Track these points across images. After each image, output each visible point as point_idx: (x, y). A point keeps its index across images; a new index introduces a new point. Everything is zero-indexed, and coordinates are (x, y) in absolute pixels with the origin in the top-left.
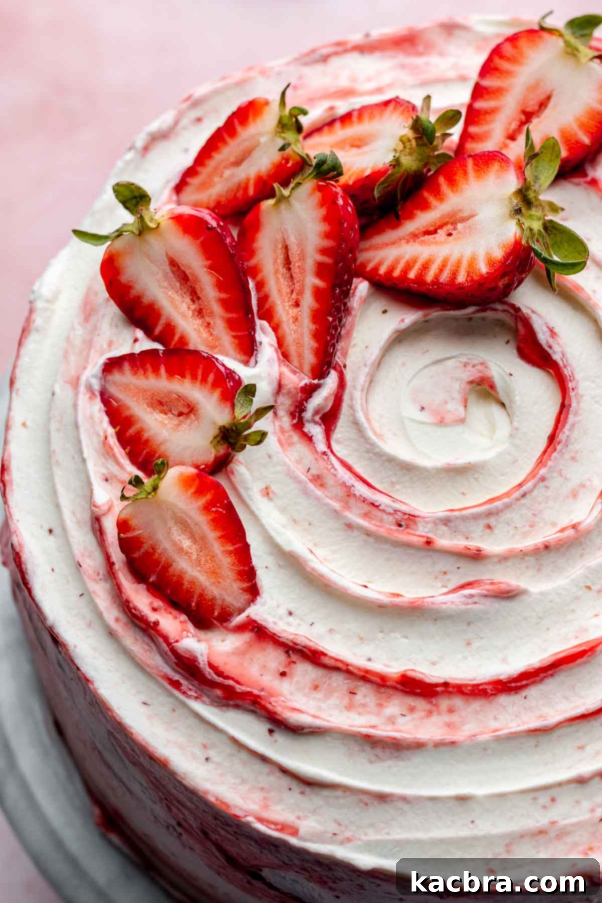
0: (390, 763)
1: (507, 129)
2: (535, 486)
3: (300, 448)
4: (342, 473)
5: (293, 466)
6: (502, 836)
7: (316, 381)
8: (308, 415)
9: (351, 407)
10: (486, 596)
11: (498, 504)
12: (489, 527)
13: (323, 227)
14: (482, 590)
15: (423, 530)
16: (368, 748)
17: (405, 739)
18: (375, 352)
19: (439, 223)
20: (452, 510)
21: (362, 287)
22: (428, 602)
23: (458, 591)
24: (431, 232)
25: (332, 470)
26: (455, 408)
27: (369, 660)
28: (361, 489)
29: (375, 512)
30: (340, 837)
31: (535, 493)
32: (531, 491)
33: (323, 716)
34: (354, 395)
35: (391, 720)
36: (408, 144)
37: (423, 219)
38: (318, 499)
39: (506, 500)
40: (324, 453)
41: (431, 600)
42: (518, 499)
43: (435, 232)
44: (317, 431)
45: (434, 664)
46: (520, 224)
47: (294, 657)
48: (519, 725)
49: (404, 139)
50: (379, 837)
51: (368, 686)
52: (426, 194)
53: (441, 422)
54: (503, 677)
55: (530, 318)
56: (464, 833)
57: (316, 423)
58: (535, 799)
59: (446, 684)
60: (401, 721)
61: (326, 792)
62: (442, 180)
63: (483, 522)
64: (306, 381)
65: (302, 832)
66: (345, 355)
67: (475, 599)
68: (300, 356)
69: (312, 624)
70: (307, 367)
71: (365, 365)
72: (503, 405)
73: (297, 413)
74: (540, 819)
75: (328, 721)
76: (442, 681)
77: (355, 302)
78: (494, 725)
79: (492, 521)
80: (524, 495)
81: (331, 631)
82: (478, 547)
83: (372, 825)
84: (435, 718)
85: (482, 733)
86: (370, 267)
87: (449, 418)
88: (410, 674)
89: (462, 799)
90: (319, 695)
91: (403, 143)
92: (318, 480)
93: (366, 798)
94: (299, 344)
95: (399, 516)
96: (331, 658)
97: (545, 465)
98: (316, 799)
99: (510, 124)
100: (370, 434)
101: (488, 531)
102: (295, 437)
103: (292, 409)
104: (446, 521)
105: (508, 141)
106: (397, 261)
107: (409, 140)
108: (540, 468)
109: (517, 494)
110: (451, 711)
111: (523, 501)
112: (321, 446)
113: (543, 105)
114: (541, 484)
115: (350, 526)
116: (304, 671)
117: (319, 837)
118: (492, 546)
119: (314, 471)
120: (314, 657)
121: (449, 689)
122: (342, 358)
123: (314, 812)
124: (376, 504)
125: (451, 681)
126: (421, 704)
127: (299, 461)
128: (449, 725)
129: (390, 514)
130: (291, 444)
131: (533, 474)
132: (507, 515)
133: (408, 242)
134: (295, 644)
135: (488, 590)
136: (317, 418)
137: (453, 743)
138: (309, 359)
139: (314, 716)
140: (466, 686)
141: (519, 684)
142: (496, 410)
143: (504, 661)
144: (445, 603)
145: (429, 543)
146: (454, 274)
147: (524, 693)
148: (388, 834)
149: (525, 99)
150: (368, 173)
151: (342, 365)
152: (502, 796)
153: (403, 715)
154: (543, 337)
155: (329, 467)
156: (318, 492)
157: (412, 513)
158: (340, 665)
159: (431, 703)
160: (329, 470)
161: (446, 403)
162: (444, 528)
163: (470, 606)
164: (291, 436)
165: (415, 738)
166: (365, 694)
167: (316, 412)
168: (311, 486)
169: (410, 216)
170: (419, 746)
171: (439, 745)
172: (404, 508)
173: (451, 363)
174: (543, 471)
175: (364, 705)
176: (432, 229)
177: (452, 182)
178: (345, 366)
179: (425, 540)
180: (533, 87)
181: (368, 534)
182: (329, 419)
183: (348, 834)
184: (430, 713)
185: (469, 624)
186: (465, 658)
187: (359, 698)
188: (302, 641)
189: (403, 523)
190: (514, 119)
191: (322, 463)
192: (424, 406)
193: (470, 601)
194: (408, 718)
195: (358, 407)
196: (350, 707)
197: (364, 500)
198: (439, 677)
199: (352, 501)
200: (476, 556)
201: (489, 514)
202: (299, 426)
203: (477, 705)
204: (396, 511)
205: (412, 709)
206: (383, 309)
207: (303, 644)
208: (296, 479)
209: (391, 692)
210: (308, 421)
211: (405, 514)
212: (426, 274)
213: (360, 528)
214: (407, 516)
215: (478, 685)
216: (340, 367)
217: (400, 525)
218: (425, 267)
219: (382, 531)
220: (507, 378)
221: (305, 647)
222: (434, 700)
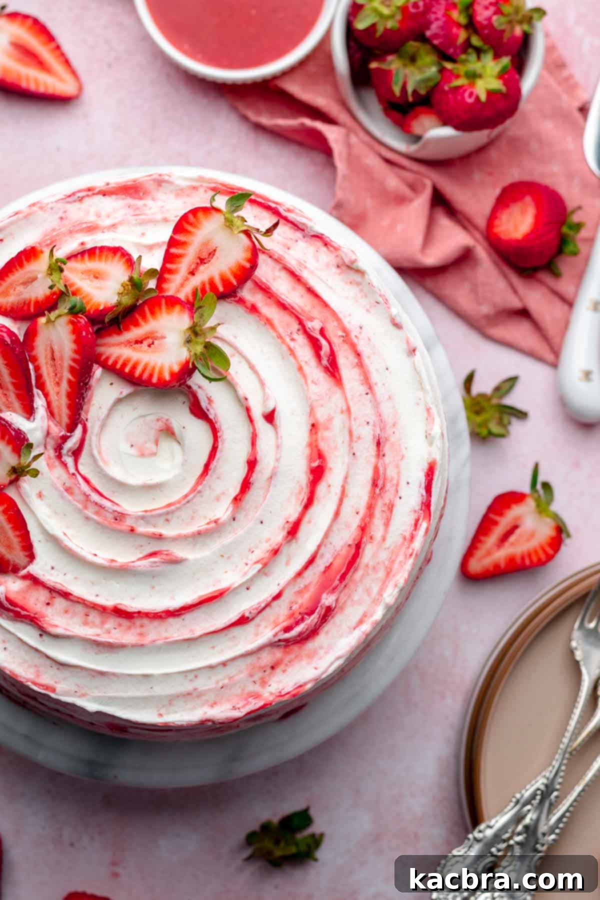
0: (107, 655)
1: (189, 269)
2: (195, 496)
3: (59, 471)
4: (84, 487)
5: (55, 481)
6: (167, 696)
7: (69, 434)
8: (64, 451)
9: (90, 445)
10: (163, 562)
11: (173, 508)
12: (167, 520)
13: (73, 346)
14: (162, 559)
15: (129, 522)
16: (95, 647)
17: (116, 643)
18: (105, 411)
19: (144, 337)
20: (146, 511)
21: (98, 371)
22: (130, 566)
23: (149, 558)
24: (139, 342)
25: (78, 485)
26: (151, 446)
27: (97, 596)
28: (95, 497)
29: (102, 511)
30: (78, 694)
31: (195, 500)
32: (192, 499)
33: (69, 628)
34: (91, 437)
35: (109, 632)
36: (126, 287)
37: (135, 333)
38: (70, 502)
39: (178, 505)
40: (73, 474)
41: (132, 564)
42: (184, 504)
43: (141, 342)
44: (70, 461)
45: (133, 599)
46: (190, 351)
47: (54, 594)
48: (179, 636)
49: (124, 285)
50: (100, 694)
51: (96, 611)
52: (137, 316)
53: (142, 455)
54: (171, 609)
55: (196, 392)
56: (146, 694)
57: (69, 456)
58: (186, 676)
59: (139, 613)
60: (114, 631)
61: (71, 669)
62: (147, 309)
63: (164, 518)
64: (63, 433)
65: (58, 690)
66: (87, 413)
67: (158, 564)
68: (60, 416)
69: (65, 574)
70: (64, 424)
71: (99, 419)
72: (179, 443)
73: (58, 449)
74: (189, 687)
75: (73, 632)
76: (136, 610)
77: (93, 382)
78: (165, 635)
79: (169, 517)
80: (188, 502)
81: (76, 578)
82: (160, 533)
83: (96, 687)
84: (133, 631)
85: (158, 640)
86: (103, 358)
87: (146, 452)
88: (120, 607)
89: (146, 676)
90: (69, 616)
91: (124, 287)
92: (68, 490)
93: (93, 673)
94: (59, 407)
95: (116, 514)
96: (75, 597)
97: (201, 484)
98: (66, 673)
99: (190, 266)
100: (101, 463)
101: (167, 523)
102: (57, 463)
103: (55, 446)
104: (143, 518)
105: (190, 276)
106: (118, 358)
107: (127, 285)
108: (198, 486)
109: (184, 502)
110: (142, 626)
111: (188, 505)
112: (72, 470)
113: (212, 254)
114: (199, 495)
115: (87, 518)
116: (60, 603)
117: (67, 693)
118: (167, 531)
119: (68, 485)
120: (66, 595)
121: (140, 614)
122: (85, 416)
123: (65, 679)
124: (103, 506)
125: (143, 611)
126: (125, 622)
127: (58, 478)
128: (141, 634)
129: (111, 513)
130: (55, 467)
131: (193, 490)
132: (177, 514)
133: (126, 346)
134: (55, 588)
135: (164, 559)
136: (70, 454)
137: (142, 645)
138: (65, 420)
139: (66, 629)
140: (150, 613)
141: (180, 613)
142: (175, 446)
143: (173, 598)
144: (140, 566)
145: (132, 530)
146: (151, 375)
147: (183, 617)
148: (105, 693)
149: (200, 251)
150: (101, 308)
151: (85, 419)
152: (168, 675)
153: (115, 628)
154: (204, 404)
155: (77, 483)
156: (69, 497)
157: (123, 512)
158: (80, 600)
159: (130, 622)
160: (76, 485)
161: (146, 442)
162: (142, 521)
163: (154, 568)
164: (54, 462)
165: (121, 643)
166: (94, 616)
167: (69, 451)
168: (65, 494)
169: (127, 329)
170: (123, 646)
171: (134, 646)
172: (119, 509)
173: (149, 418)
174: (200, 488)
175: (93, 623)
176: (140, 340)
177: (153, 313)
178: (87, 420)
179: (130, 528)
180: (206, 244)
181: (98, 523)
182: (76, 453)
183: (83, 692)
184: (129, 628)
185: (153, 577)
186: (151, 596)
187: (90, 618)
188: (58, 587)
189: (118, 518)
190: (193, 263)
191: (73, 480)
192: (134, 444)
193: (154, 565)
194: (116, 631)
195: (94, 446)
196: (86, 623)
197: (96, 504)
198: (135, 608)
199: (89, 505)
200: (160, 537)
201: (167, 513)
202: (59, 457)
203: (156, 623)
204: (115, 511)
205: (120, 625)
206: (111, 382)
207: (60, 589)
208: (57, 489)
209: (109, 615)
210: (65, 455)
211: (119, 513)
212: (134, 372)
213: (94, 520)
214: (120, 514)
215: (157, 613)
216: (84, 420)
217: (116, 519)
218: (134, 367)
219: (106, 523)
220: (182, 430)
221: (61, 590)
222: (132, 621)
